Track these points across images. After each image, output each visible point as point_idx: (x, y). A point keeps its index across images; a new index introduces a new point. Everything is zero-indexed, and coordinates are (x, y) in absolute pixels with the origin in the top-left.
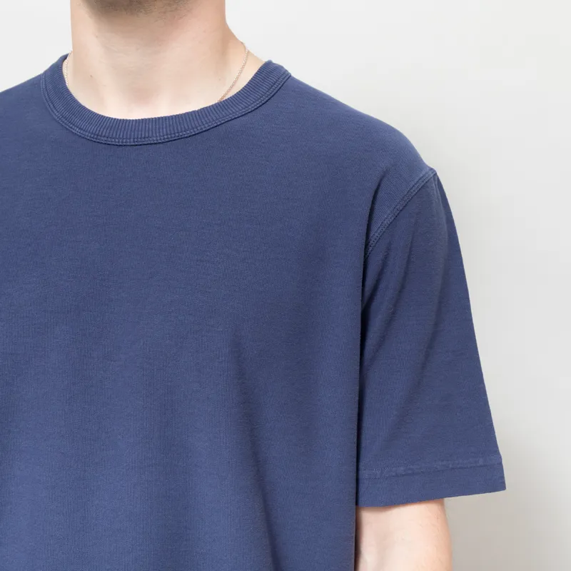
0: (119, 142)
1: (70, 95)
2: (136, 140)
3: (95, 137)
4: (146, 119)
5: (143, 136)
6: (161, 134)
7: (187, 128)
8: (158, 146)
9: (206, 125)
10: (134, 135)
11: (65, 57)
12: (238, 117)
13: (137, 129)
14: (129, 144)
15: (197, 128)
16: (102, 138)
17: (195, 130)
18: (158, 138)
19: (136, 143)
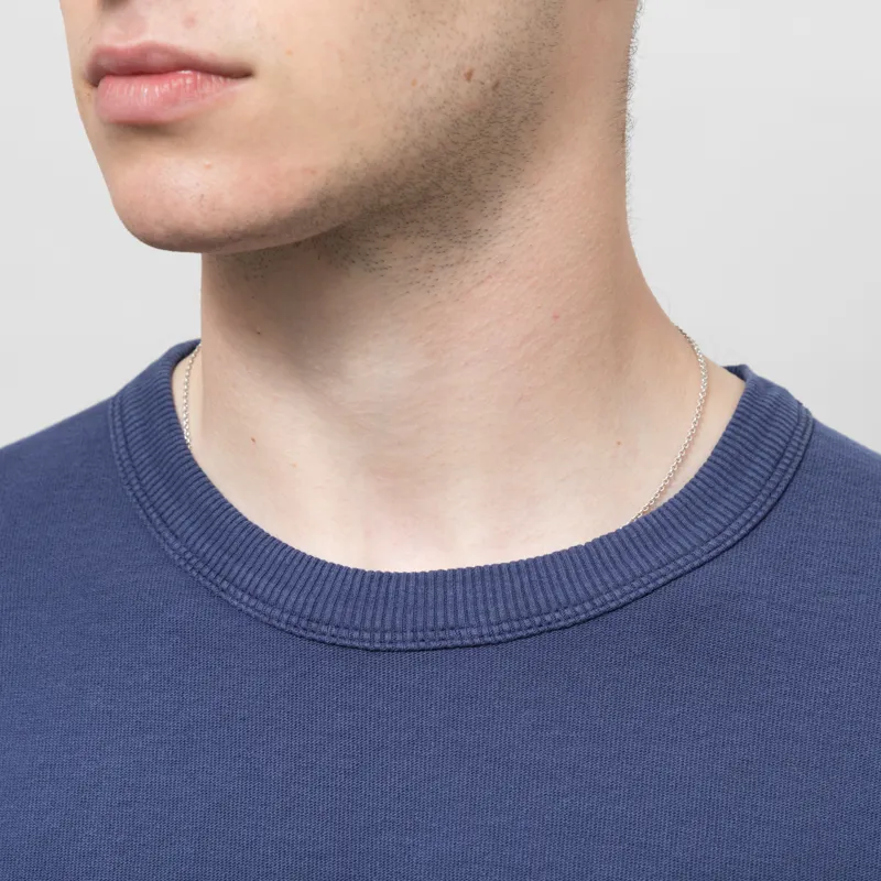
0: (372, 641)
1: (209, 487)
2: (420, 635)
3: (304, 623)
4: (444, 573)
5: (441, 623)
6: (492, 619)
7: (562, 599)
8: (484, 651)
9: (617, 593)
10: (415, 622)
11: (185, 351)
12: (702, 565)
13: (421, 602)
14: (399, 646)
15: (591, 600)
16: (324, 629)
17: (588, 606)
18: (485, 631)
19: (422, 645)
